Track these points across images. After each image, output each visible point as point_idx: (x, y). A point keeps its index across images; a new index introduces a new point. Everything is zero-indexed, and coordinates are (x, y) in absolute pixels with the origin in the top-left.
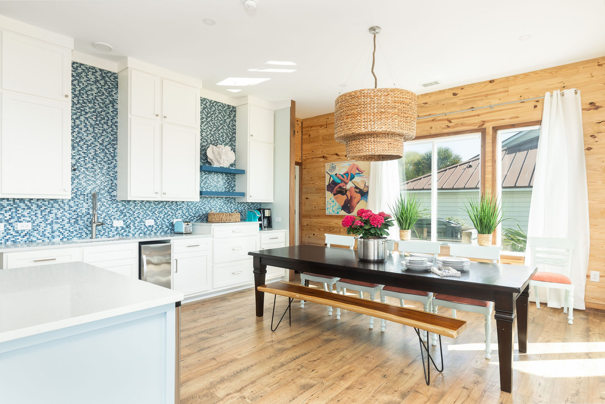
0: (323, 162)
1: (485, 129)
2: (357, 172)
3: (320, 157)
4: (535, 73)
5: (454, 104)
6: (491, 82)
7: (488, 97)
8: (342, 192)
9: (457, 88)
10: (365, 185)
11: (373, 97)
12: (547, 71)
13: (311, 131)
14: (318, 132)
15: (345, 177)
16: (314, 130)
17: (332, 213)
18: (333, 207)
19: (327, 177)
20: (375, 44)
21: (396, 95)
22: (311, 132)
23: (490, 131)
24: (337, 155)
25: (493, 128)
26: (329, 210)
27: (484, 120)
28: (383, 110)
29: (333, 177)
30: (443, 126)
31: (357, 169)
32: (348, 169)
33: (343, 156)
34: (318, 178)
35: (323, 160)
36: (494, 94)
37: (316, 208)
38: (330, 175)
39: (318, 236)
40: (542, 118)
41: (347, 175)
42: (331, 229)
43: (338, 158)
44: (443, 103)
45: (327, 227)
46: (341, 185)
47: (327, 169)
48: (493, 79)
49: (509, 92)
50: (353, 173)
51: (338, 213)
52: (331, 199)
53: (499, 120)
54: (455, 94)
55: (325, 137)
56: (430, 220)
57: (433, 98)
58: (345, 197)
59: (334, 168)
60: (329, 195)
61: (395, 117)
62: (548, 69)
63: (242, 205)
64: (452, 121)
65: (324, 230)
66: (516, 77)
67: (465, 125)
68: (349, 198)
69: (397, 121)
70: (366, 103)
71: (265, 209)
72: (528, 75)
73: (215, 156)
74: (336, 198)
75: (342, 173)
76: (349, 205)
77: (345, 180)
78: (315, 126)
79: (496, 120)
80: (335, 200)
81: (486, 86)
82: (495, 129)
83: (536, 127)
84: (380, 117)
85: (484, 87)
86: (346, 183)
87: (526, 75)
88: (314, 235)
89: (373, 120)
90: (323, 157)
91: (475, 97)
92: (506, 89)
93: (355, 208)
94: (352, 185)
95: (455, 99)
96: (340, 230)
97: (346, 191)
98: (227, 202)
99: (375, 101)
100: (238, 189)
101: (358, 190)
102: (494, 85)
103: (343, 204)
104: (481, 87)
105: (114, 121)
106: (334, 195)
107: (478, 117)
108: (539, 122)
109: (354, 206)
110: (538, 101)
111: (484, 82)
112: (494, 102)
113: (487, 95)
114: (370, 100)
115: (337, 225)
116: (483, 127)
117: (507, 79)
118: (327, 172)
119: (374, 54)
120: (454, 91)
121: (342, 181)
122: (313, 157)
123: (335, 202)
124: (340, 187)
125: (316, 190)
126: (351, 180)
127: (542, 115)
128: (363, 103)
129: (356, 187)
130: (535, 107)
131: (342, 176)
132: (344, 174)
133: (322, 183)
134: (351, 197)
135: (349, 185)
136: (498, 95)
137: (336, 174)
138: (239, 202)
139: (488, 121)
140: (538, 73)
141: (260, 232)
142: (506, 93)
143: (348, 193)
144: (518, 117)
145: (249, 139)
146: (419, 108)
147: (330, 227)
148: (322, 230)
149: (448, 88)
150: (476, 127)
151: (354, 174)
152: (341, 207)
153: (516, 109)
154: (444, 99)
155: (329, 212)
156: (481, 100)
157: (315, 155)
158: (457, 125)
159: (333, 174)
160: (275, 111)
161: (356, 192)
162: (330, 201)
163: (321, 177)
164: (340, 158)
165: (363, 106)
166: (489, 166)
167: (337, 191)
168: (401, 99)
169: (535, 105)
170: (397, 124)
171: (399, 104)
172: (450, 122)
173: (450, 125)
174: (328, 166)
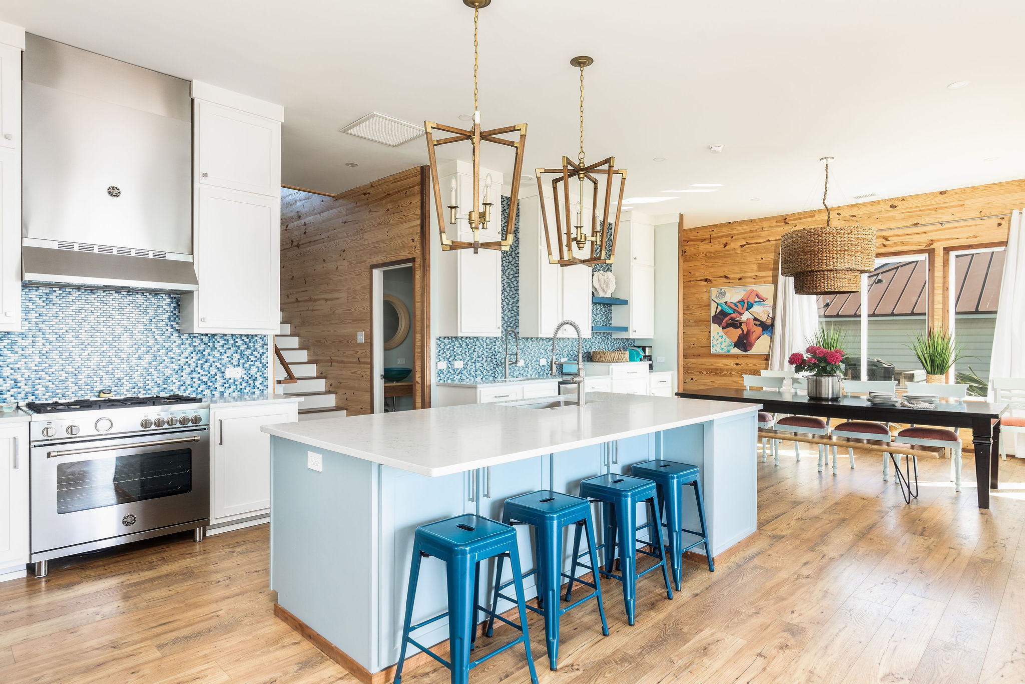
0: (706, 286)
1: (934, 249)
2: (757, 299)
3: (702, 280)
4: (1000, 185)
5: (893, 219)
6: (941, 193)
7: (938, 211)
8: (735, 324)
9: (897, 199)
10: (768, 316)
11: (836, 235)
12: (1014, 183)
13: (687, 246)
14: (698, 247)
15: (739, 305)
16: (692, 245)
17: (720, 351)
18: (721, 343)
19: (713, 306)
20: (827, 175)
21: (859, 232)
22: (687, 248)
23: (940, 252)
24: (726, 277)
25: (945, 249)
26: (715, 348)
27: (932, 239)
28: (846, 248)
29: (721, 306)
30: (878, 245)
31: (757, 295)
32: (744, 295)
33: (735, 279)
34: (698, 306)
35: (706, 283)
36: (946, 208)
37: (695, 345)
38: (716, 303)
39: (698, 381)
40: (1008, 239)
41: (742, 303)
42: (718, 372)
43: (728, 281)
44: (877, 216)
45: (712, 369)
46: (734, 315)
47: (713, 296)
48: (945, 190)
49: (966, 206)
50: (751, 300)
51: (729, 351)
52: (718, 333)
53: (953, 239)
54: (893, 207)
55: (708, 255)
56: (859, 360)
57: (864, 210)
58: (739, 331)
59: (723, 294)
60: (716, 329)
61: (857, 254)
62: (1016, 181)
63: (617, 342)
64: (889, 239)
65: (707, 373)
66: (974, 188)
67: (907, 244)
68: (745, 333)
69: (860, 258)
70: (828, 241)
71: (646, 347)
72: (990, 187)
73: (600, 285)
74: (726, 333)
75: (735, 300)
76: (745, 341)
77: (740, 310)
78: (693, 240)
79: (949, 239)
80: (724, 335)
81: (935, 197)
82: (947, 250)
83: (1002, 249)
84: (843, 255)
85: (932, 199)
86: (741, 314)
87: (988, 187)
88: (692, 379)
89: (836, 258)
90: (706, 280)
91: (920, 211)
92: (962, 203)
93: (753, 345)
94: (750, 316)
95: (894, 212)
96: (731, 373)
97: (741, 323)
98: (605, 339)
99: (839, 239)
100: (615, 323)
101: (758, 323)
102: (944, 197)
103: (736, 340)
104: (928, 199)
105: (516, 252)
106: (723, 328)
107: (924, 235)
108: (1005, 243)
109: (753, 343)
110: (1003, 219)
111: (933, 193)
112: (945, 218)
113: (936, 209)
114: (832, 238)
115: (726, 367)
116: (931, 247)
117: (964, 190)
118: (712, 300)
119: (826, 185)
120: (893, 203)
121: (735, 310)
122: (691, 279)
123: (724, 337)
124: (732, 319)
125: (695, 322)
126: (747, 310)
127: (1008, 235)
128: (825, 240)
129: (755, 319)
130: (999, 225)
131: (735, 305)
132: (738, 302)
133: (704, 314)
134: (748, 331)
135: (746, 316)
136: (951, 210)
137: (726, 302)
138: (615, 338)
139: (938, 241)
140: (1002, 185)
141: (650, 374)
142: (963, 207)
143: (744, 327)
144: (976, 237)
145: (633, 263)
146: (845, 222)
147: (717, 369)
148: (705, 373)
149: (884, 198)
150: (922, 247)
151: (752, 302)
152: (733, 344)
153: (973, 227)
154: (879, 212)
155: (716, 350)
156: (929, 214)
157: (693, 277)
158: (896, 244)
159: (722, 301)
160: (655, 226)
161: (755, 325)
162: (717, 337)
163: (703, 306)
164: (730, 281)
165: (825, 244)
166: (940, 294)
167: (728, 324)
168: (864, 236)
169: (999, 222)
170: (860, 261)
171: (862, 241)
172: (887, 240)
173: (886, 243)
174: (714, 292)
